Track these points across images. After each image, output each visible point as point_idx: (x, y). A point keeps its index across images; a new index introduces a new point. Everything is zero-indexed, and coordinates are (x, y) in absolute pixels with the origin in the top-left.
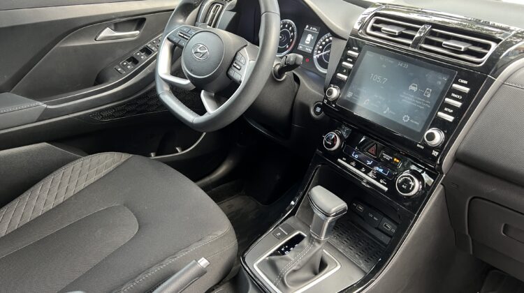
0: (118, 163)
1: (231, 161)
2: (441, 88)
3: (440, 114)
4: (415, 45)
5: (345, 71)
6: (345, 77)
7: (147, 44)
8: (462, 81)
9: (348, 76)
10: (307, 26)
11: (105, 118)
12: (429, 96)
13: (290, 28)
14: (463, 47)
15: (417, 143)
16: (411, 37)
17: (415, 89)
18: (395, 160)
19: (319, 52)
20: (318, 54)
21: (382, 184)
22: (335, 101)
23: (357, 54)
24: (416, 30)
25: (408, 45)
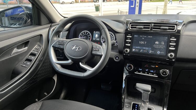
0: (39, 107)
1: (65, 91)
2: (167, 41)
3: (170, 48)
4: (151, 30)
5: (128, 43)
6: (129, 45)
7: (31, 51)
8: (173, 37)
9: (130, 44)
10: (94, 32)
11: (23, 89)
12: (163, 44)
13: (88, 33)
14: (168, 28)
15: (166, 59)
16: (149, 28)
17: (158, 43)
18: (156, 66)
19: (103, 39)
20: (103, 40)
21: (155, 75)
22: (129, 53)
23: (131, 37)
24: (149, 26)
25: (149, 30)
